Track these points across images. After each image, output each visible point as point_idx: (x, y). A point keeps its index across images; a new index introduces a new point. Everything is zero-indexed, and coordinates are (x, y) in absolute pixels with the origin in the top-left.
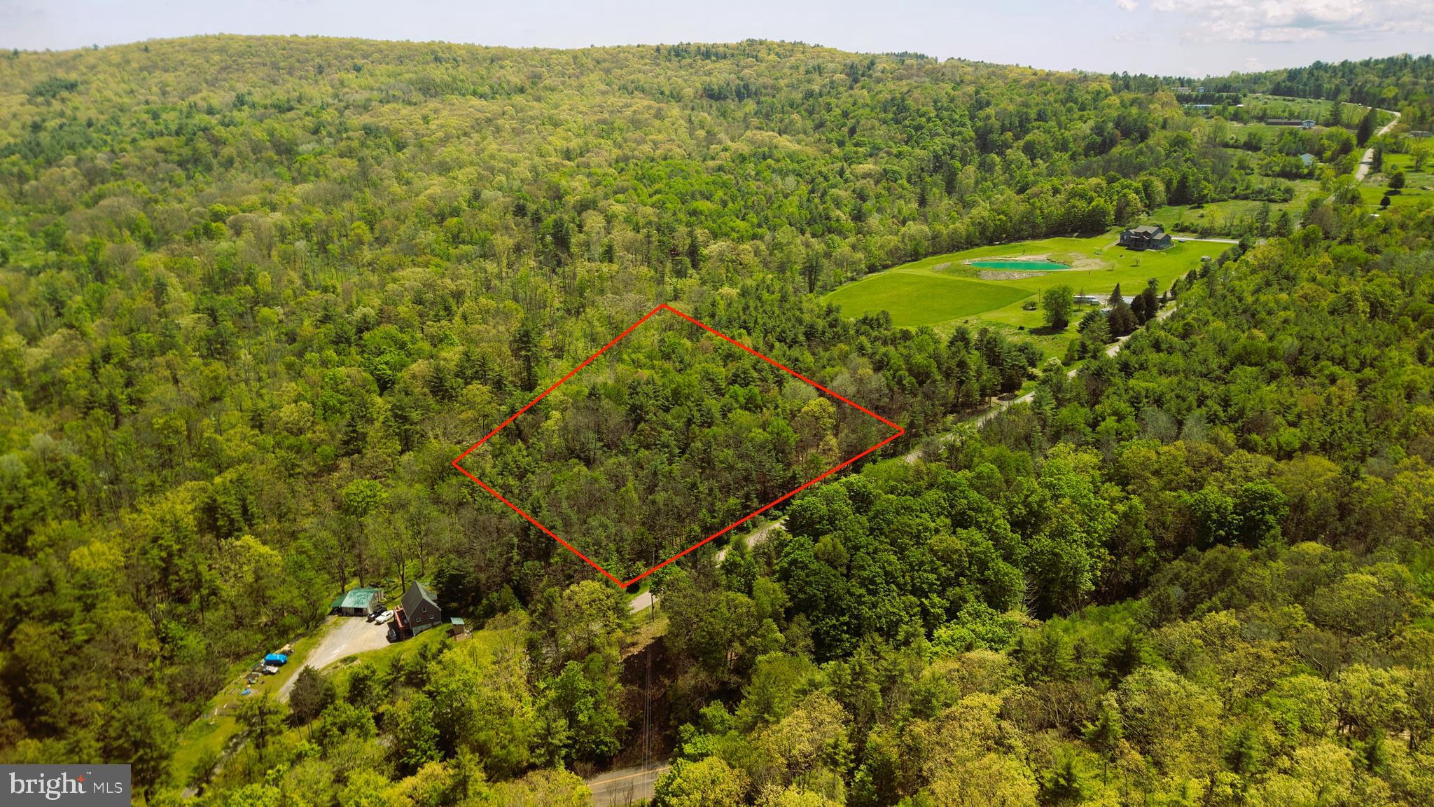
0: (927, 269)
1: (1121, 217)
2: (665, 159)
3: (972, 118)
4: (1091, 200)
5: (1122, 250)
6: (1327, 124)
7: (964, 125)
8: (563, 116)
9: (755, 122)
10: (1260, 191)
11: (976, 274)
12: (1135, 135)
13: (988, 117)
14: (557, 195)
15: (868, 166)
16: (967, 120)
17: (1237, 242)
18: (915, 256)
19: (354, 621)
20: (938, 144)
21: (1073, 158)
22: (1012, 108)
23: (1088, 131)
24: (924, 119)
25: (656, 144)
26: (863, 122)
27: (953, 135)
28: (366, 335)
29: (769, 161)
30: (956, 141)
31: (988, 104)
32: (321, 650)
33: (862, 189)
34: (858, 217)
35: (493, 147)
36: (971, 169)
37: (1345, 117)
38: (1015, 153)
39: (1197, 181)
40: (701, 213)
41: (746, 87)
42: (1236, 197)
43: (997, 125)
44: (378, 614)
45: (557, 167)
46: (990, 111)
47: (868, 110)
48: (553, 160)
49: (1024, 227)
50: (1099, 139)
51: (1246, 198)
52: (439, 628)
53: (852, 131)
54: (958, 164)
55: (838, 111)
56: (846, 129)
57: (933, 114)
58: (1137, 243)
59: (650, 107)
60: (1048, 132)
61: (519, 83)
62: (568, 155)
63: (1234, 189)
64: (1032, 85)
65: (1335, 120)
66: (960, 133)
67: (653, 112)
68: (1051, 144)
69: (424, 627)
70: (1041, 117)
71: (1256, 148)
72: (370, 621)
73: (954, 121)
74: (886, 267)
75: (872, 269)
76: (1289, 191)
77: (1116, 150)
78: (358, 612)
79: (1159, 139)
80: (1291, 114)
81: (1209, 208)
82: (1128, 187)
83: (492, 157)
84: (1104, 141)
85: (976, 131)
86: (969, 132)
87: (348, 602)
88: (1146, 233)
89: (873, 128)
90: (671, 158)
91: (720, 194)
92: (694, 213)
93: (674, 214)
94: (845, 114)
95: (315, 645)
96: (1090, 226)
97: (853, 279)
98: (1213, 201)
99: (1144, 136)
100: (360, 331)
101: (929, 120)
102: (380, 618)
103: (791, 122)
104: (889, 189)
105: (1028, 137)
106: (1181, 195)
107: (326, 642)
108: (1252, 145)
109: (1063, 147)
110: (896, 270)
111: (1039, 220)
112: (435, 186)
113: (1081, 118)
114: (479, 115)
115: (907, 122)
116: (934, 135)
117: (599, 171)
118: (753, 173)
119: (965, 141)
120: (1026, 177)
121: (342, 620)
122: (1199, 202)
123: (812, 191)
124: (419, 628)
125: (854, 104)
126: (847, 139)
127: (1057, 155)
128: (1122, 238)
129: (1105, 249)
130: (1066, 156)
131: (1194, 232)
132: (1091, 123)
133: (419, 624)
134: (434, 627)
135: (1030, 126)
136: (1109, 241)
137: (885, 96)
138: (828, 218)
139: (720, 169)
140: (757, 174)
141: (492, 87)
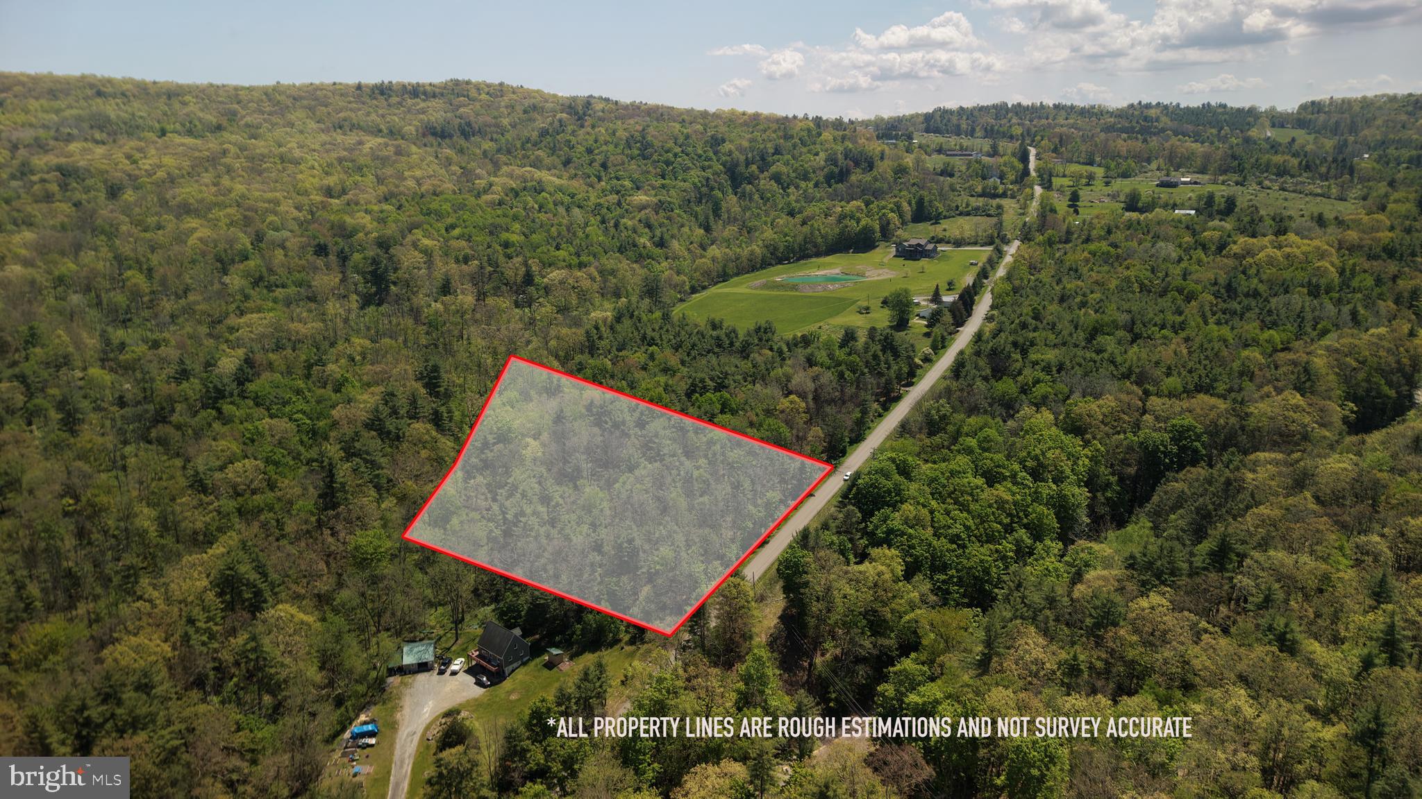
0: (742, 288)
1: (886, 233)
2: (435, 194)
3: (716, 153)
4: (858, 221)
5: (901, 261)
6: (989, 155)
7: (710, 159)
8: (297, 153)
9: (503, 158)
10: (977, 209)
11: (794, 287)
12: (864, 165)
13: (730, 153)
14: (346, 233)
15: (640, 198)
16: (711, 154)
17: (990, 248)
18: (724, 277)
19: (422, 677)
20: (695, 175)
21: (816, 185)
22: (746, 144)
23: (822, 163)
24: (670, 155)
25: (419, 182)
26: (612, 158)
27: (704, 169)
28: (251, 387)
29: (544, 194)
30: (709, 173)
31: (724, 141)
32: (407, 711)
33: (648, 218)
34: (661, 244)
35: (240, 188)
36: (733, 199)
37: (1001, 149)
38: (765, 183)
39: (930, 201)
40: (513, 245)
41: (469, 124)
42: (961, 214)
43: (742, 158)
44: (447, 663)
45: (324, 206)
46: (727, 146)
47: (611, 147)
48: (317, 198)
49: (809, 246)
50: (836, 170)
51: (968, 214)
52: (532, 664)
53: (604, 166)
54: (720, 195)
55: (581, 149)
56: (596, 165)
57: (678, 150)
58: (912, 254)
59: (386, 145)
60: (787, 164)
61: (215, 121)
62: (329, 193)
63: (957, 207)
64: (745, 124)
65: (994, 153)
66: (710, 167)
67: (391, 149)
68: (794, 175)
69: (515, 665)
70: (777, 151)
71: (951, 175)
72: (441, 673)
73: (700, 156)
74: (704, 288)
75: (694, 290)
76: (999, 207)
77: (853, 178)
78: (423, 667)
79: (885, 167)
80: (961, 149)
81: (945, 224)
82: (884, 208)
83: (243, 196)
84: (841, 170)
85: (724, 165)
86: (718, 167)
87: (408, 659)
88: (919, 245)
89: (623, 163)
90: (442, 193)
91: (517, 226)
92: (506, 245)
93: (489, 247)
94: (590, 151)
95: (397, 708)
96: (861, 243)
97: (681, 300)
98: (945, 217)
99: (871, 166)
100: (241, 383)
101: (676, 155)
102: (454, 667)
103: (538, 157)
104: (669, 218)
105: (773, 169)
106: (922, 214)
107: (407, 702)
108: (947, 172)
109: (805, 178)
110: (714, 290)
111: (819, 240)
112: (199, 231)
113: (809, 152)
114: (197, 154)
115: (655, 157)
116: (686, 169)
117: (376, 208)
118: (536, 206)
119: (715, 174)
120: (789, 203)
121: (408, 679)
122: (936, 219)
123: (603, 222)
124: (510, 668)
125: (596, 141)
126: (603, 174)
127: (803, 184)
128: (897, 250)
129: (885, 260)
130: (811, 185)
131: (948, 242)
132: (822, 155)
133: (511, 663)
134: (524, 664)
135: (770, 159)
136: (884, 253)
137: (622, 134)
138: (635, 246)
139: (500, 203)
140: (541, 207)
141: (183, 125)
